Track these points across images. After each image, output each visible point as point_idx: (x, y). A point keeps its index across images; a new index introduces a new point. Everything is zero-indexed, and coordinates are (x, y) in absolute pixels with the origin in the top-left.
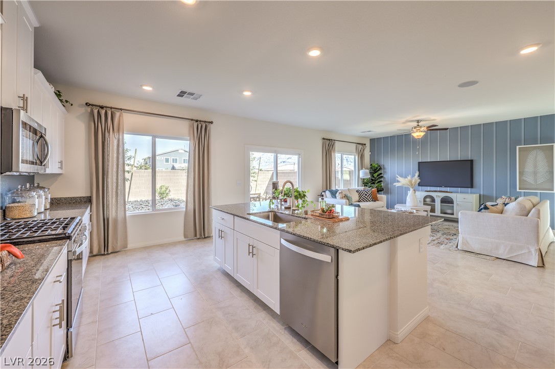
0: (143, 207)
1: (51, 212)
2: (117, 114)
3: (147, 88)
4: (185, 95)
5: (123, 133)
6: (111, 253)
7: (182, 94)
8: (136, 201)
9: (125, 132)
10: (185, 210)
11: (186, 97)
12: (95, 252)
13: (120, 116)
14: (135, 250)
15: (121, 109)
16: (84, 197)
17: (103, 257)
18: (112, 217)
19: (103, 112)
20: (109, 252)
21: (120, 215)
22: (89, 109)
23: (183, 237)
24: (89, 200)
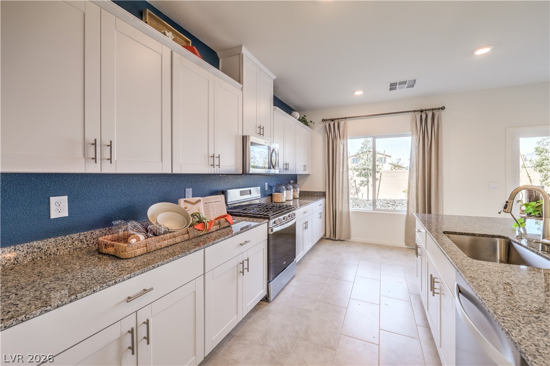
0: (390, 206)
1: (301, 201)
2: (342, 123)
3: (359, 93)
4: (397, 86)
5: (347, 138)
6: (338, 240)
7: (393, 87)
8: (384, 200)
9: (348, 137)
10: (406, 214)
11: (399, 88)
12: (328, 236)
13: (344, 124)
14: (356, 243)
15: (345, 118)
16: (322, 192)
17: (332, 241)
18: (339, 211)
19: (332, 124)
20: (337, 239)
21: (345, 210)
22: (324, 123)
23: (404, 244)
24: (323, 195)
